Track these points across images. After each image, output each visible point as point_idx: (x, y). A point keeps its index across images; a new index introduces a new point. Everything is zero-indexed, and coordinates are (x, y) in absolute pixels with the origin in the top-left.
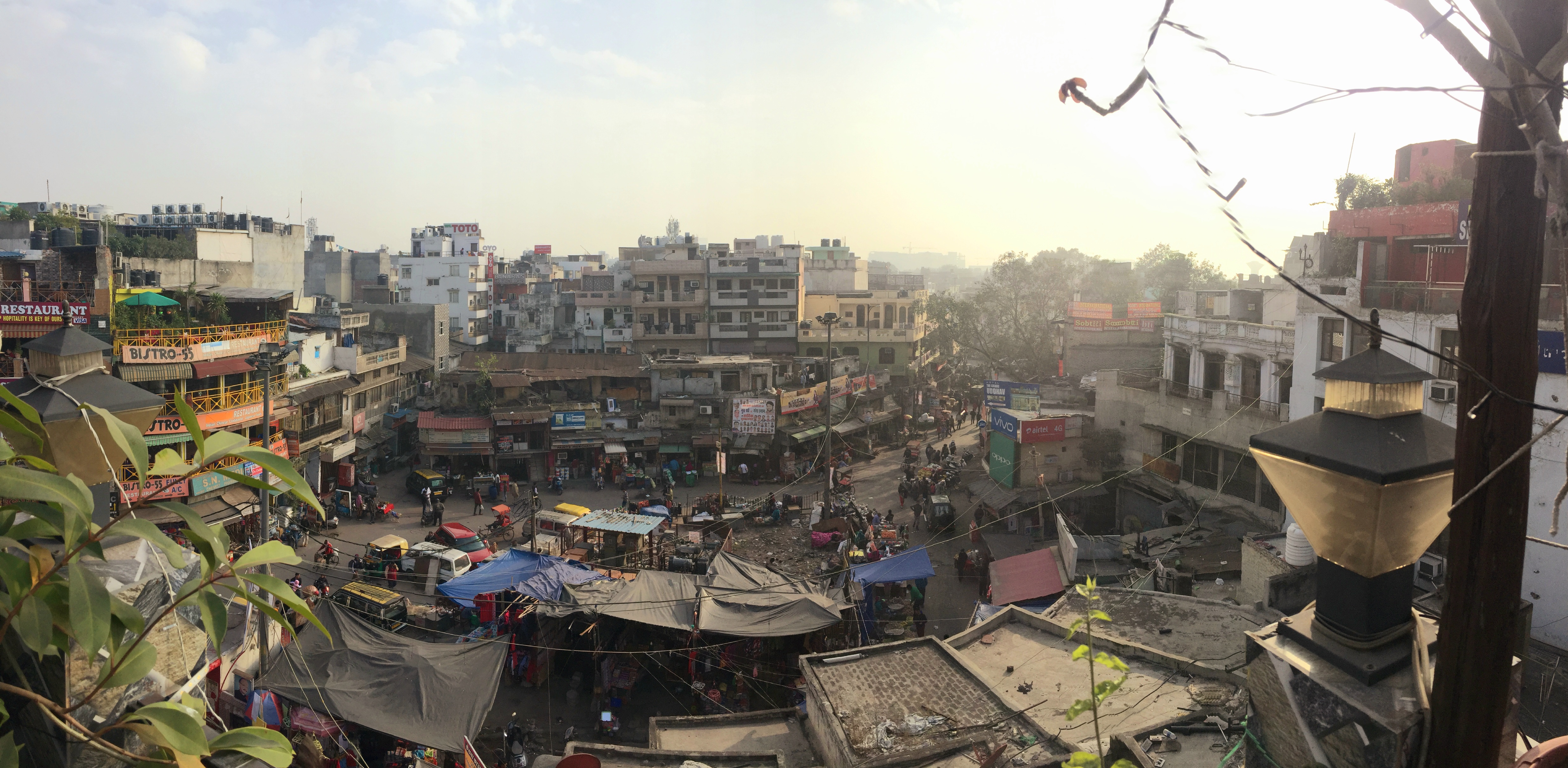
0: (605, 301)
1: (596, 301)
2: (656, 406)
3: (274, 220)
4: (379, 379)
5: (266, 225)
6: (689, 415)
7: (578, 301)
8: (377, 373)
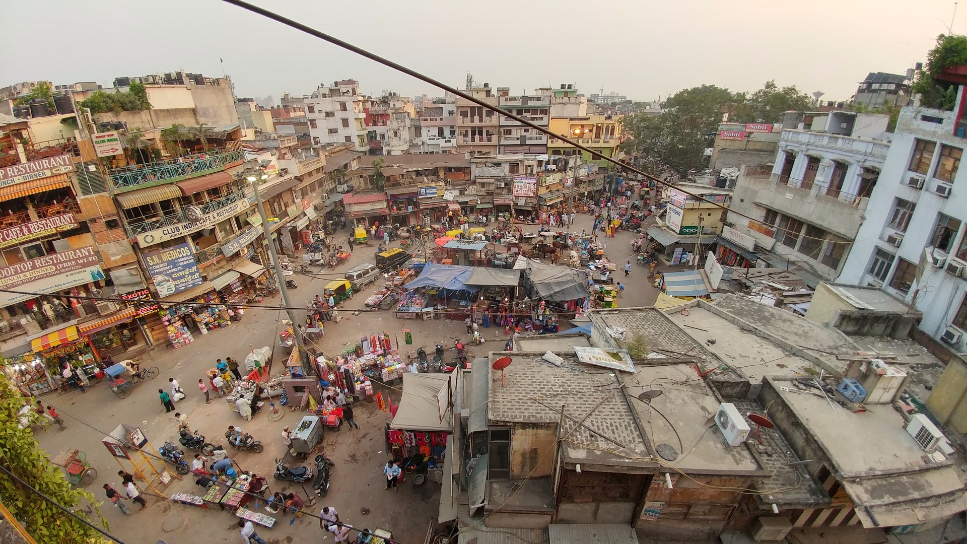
0: (438, 123)
1: (433, 123)
2: (474, 183)
3: (204, 76)
4: (312, 178)
5: (198, 80)
6: (492, 187)
7: (423, 123)
8: (310, 174)
